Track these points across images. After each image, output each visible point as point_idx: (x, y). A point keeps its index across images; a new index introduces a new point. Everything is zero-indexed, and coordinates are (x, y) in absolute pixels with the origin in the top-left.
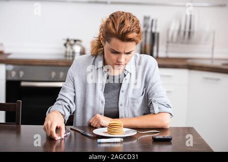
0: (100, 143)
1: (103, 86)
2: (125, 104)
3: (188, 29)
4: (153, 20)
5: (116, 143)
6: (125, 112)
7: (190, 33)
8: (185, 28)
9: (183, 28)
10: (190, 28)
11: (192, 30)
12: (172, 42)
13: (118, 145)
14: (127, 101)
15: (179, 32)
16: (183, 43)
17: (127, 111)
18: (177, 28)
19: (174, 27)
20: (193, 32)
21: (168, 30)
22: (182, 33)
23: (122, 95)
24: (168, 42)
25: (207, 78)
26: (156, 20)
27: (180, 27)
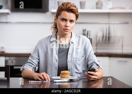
0: (55, 82)
1: (57, 51)
2: (71, 61)
3: (108, 35)
4: (88, 32)
5: (65, 82)
6: (71, 66)
7: (109, 37)
8: (106, 34)
9: (105, 35)
10: (109, 34)
11: (110, 35)
12: (99, 43)
13: (66, 84)
14: (73, 60)
15: (103, 37)
16: (105, 43)
17: (72, 66)
18: (102, 35)
19: (100, 35)
20: (111, 37)
21: (97, 36)
22: (105, 38)
23: (69, 56)
24: (97, 43)
25: (120, 61)
26: (90, 32)
27: (103, 34)
